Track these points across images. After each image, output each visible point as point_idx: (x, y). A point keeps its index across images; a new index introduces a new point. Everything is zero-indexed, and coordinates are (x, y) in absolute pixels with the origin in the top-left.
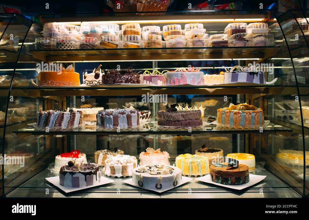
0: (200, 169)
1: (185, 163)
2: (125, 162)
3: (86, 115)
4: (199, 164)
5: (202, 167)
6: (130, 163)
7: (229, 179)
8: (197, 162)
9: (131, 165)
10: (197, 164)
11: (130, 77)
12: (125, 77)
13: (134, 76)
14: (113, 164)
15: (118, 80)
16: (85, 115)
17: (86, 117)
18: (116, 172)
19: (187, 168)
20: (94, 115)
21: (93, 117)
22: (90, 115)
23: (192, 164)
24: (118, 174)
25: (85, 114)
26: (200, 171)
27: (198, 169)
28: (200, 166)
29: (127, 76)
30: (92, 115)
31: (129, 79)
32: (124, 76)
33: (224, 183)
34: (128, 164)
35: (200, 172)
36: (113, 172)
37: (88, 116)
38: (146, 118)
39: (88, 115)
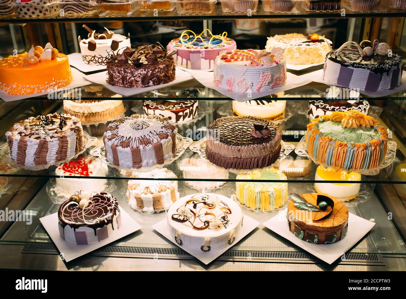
0: (272, 201)
1: (250, 191)
2: (157, 191)
3: (93, 113)
4: (272, 195)
5: (276, 198)
6: (166, 190)
7: (316, 236)
8: (269, 192)
9: (167, 195)
10: (269, 195)
11: (151, 72)
12: (141, 72)
13: (159, 68)
14: (140, 193)
15: (129, 79)
16: (90, 114)
17: (93, 116)
18: (145, 204)
19: (253, 198)
20: (105, 113)
21: (105, 116)
22: (98, 113)
23: (260, 194)
24: (148, 207)
25: (90, 112)
26: (273, 203)
27: (269, 201)
28: (273, 197)
29: (145, 71)
30: (103, 113)
31: (150, 74)
32: (139, 71)
33: (307, 240)
34: (162, 193)
35: (273, 205)
36: (140, 205)
37: (95, 116)
38: (189, 117)
39: (96, 113)
